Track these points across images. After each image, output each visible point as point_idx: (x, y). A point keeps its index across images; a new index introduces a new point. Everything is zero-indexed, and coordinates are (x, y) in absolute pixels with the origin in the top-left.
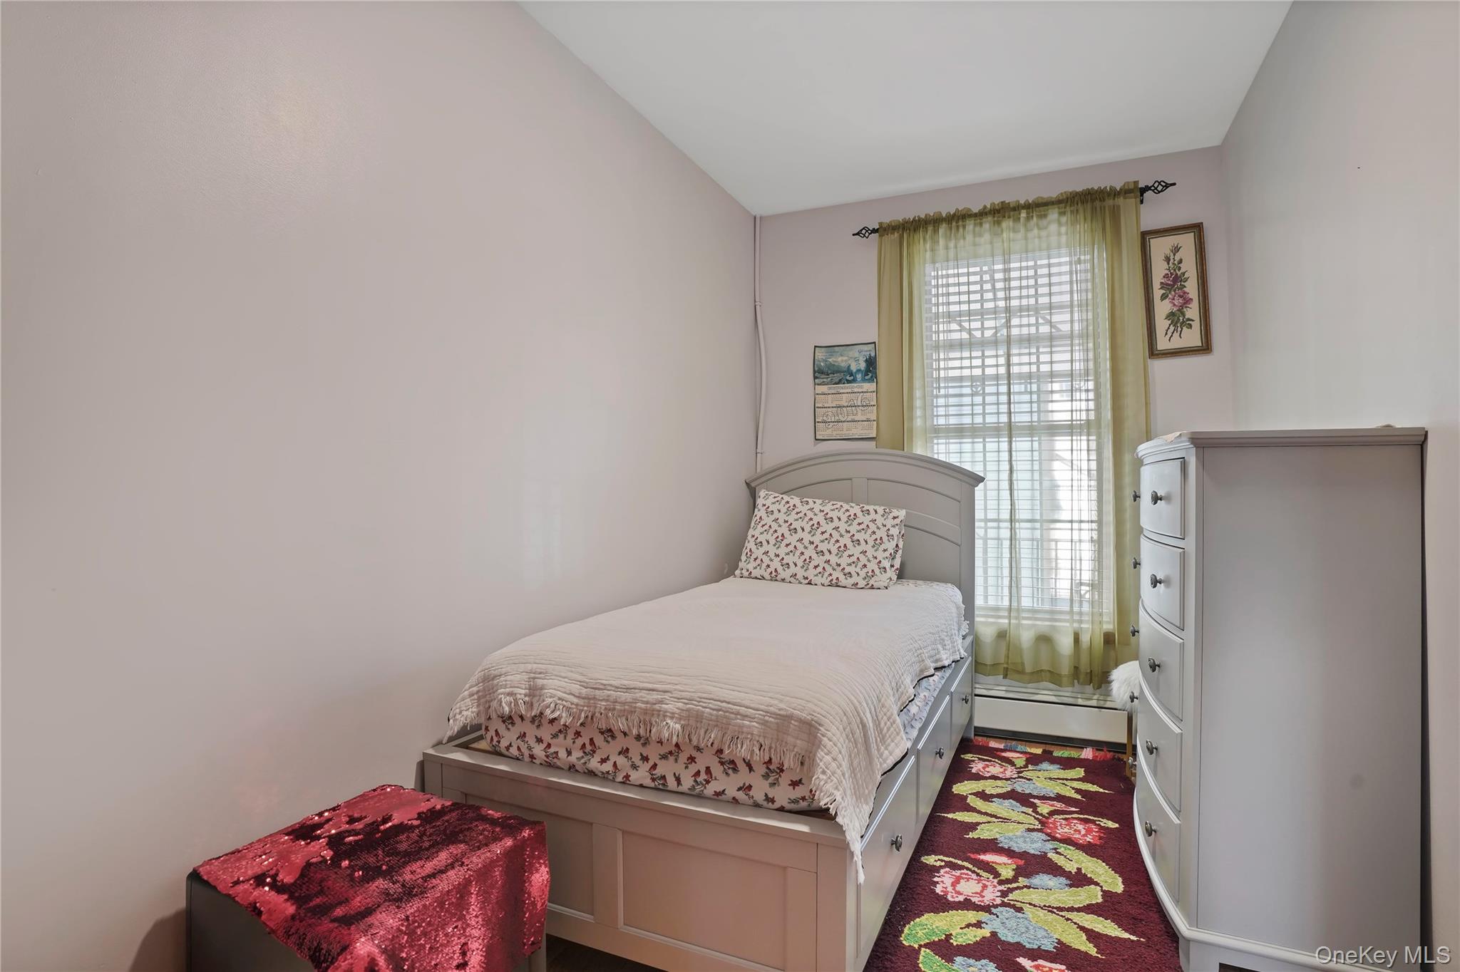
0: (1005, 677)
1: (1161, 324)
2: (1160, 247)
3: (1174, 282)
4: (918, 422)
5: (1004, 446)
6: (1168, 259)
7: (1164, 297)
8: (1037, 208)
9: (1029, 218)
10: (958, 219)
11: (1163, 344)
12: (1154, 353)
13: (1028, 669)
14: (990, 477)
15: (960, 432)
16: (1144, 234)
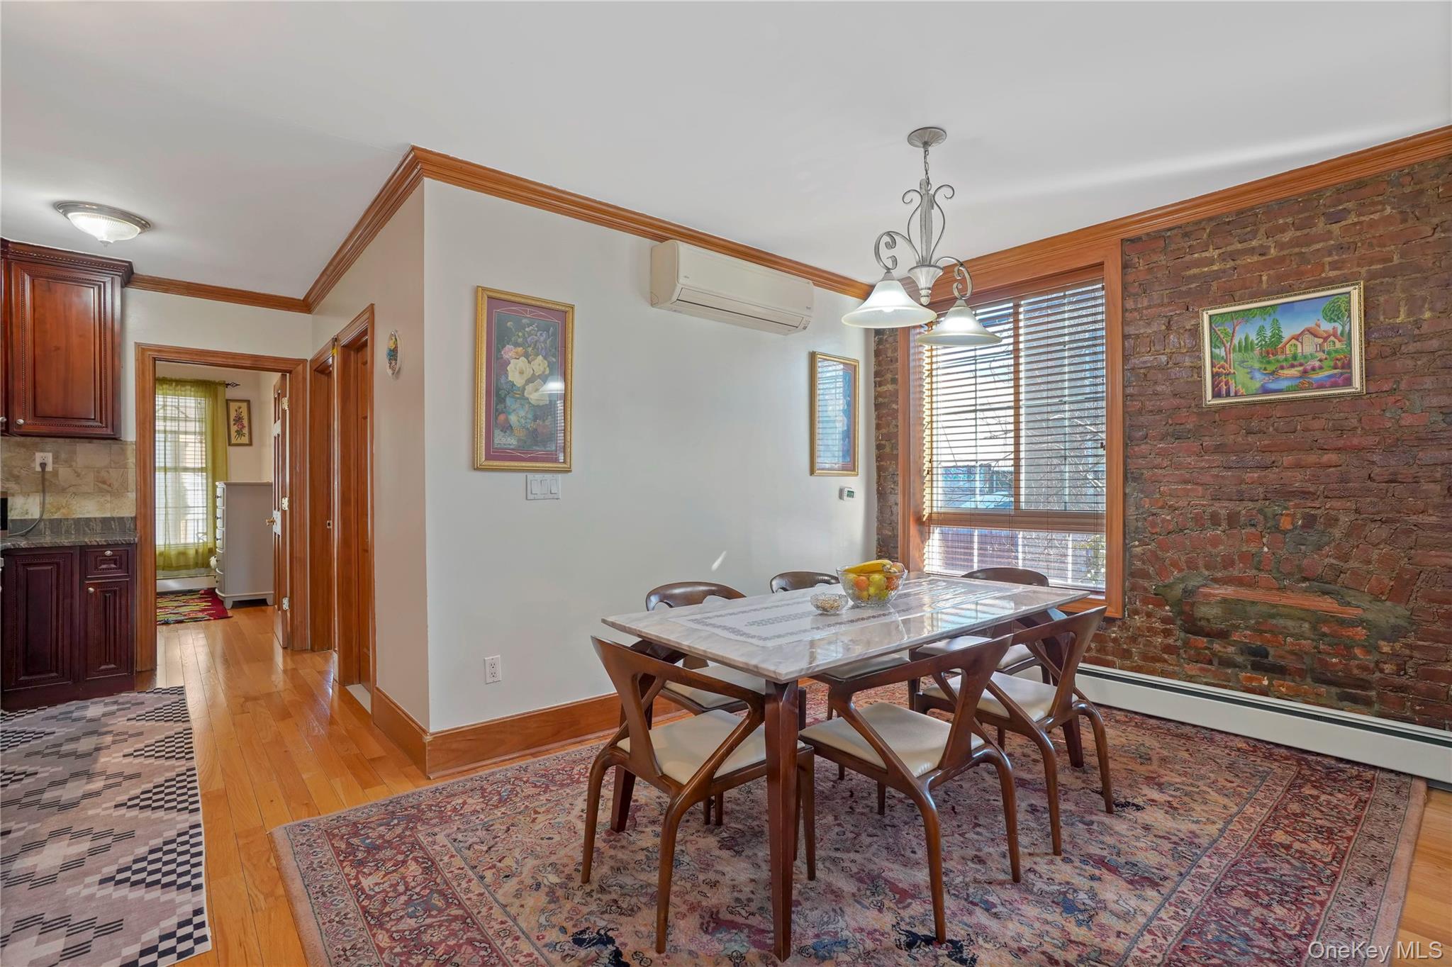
0: (167, 569)
1: (233, 434)
2: (233, 406)
3: (239, 419)
5: (163, 476)
6: (236, 411)
7: (234, 424)
9: (177, 385)
11: (233, 441)
12: (230, 444)
13: (174, 565)
16: (227, 400)
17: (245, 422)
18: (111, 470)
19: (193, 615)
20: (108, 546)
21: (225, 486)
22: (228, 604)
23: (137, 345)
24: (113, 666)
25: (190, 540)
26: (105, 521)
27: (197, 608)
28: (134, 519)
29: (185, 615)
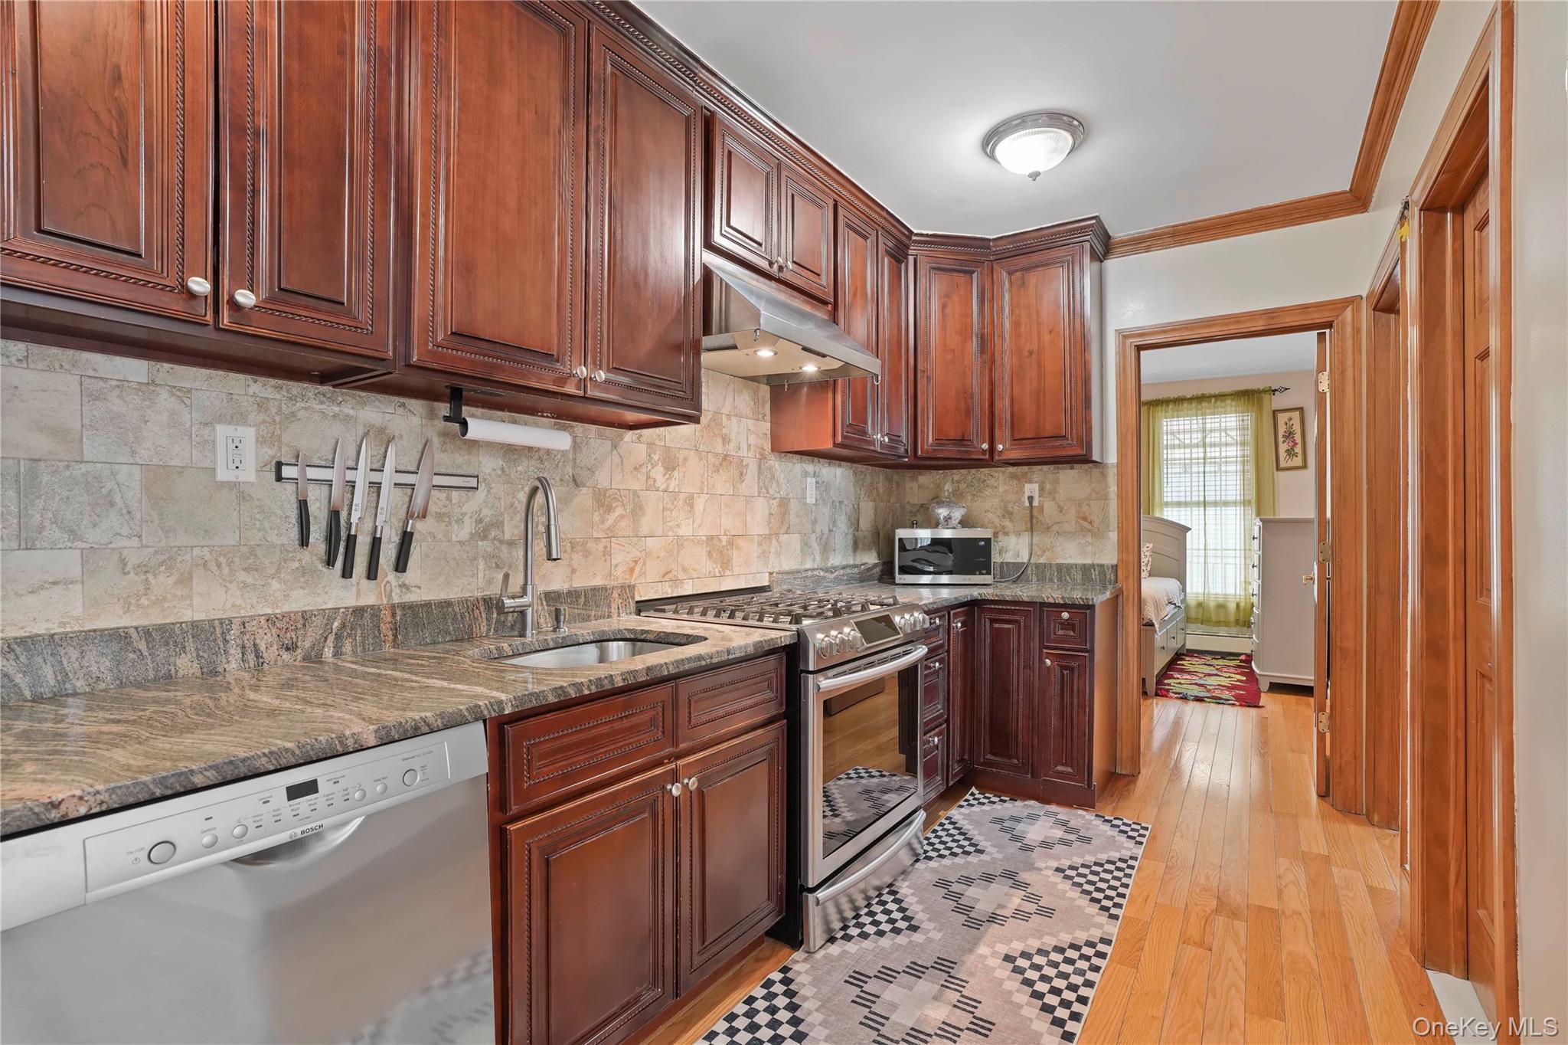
0: (1202, 624)
1: (1283, 455)
2: (1282, 418)
3: (1289, 435)
4: (1157, 500)
5: (1202, 512)
6: (1286, 424)
7: (1284, 442)
8: (1220, 397)
9: (1216, 401)
10: (1179, 401)
11: (1283, 464)
12: (1278, 469)
13: (1214, 619)
14: (1194, 528)
15: (1179, 504)
16: (1274, 412)
17: (1298, 438)
18: (1092, 503)
19: (1217, 693)
20: (1065, 606)
21: (1261, 524)
22: (1264, 685)
23: (1119, 332)
24: (1069, 770)
25: (1231, 591)
26: (1086, 569)
27: (1225, 682)
28: (1115, 568)
29: (1209, 691)
